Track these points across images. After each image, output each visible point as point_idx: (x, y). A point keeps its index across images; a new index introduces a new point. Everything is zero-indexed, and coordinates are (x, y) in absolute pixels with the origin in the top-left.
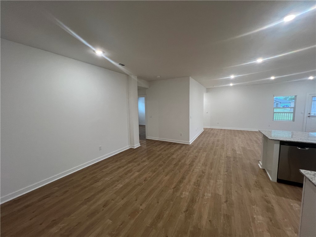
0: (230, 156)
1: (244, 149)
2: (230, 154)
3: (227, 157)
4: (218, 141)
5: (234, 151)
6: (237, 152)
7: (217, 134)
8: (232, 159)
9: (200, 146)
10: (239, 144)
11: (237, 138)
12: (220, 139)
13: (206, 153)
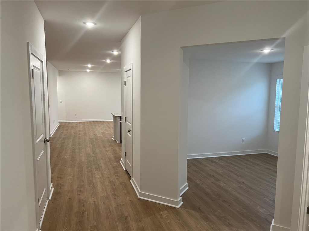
0: (93, 138)
1: (103, 133)
2: (92, 137)
3: (90, 139)
4: (80, 131)
5: (95, 135)
6: (98, 136)
7: (76, 127)
8: (94, 139)
9: (63, 136)
10: (99, 131)
11: (97, 127)
12: (82, 129)
13: (71, 140)
